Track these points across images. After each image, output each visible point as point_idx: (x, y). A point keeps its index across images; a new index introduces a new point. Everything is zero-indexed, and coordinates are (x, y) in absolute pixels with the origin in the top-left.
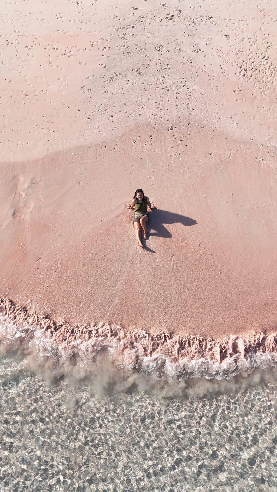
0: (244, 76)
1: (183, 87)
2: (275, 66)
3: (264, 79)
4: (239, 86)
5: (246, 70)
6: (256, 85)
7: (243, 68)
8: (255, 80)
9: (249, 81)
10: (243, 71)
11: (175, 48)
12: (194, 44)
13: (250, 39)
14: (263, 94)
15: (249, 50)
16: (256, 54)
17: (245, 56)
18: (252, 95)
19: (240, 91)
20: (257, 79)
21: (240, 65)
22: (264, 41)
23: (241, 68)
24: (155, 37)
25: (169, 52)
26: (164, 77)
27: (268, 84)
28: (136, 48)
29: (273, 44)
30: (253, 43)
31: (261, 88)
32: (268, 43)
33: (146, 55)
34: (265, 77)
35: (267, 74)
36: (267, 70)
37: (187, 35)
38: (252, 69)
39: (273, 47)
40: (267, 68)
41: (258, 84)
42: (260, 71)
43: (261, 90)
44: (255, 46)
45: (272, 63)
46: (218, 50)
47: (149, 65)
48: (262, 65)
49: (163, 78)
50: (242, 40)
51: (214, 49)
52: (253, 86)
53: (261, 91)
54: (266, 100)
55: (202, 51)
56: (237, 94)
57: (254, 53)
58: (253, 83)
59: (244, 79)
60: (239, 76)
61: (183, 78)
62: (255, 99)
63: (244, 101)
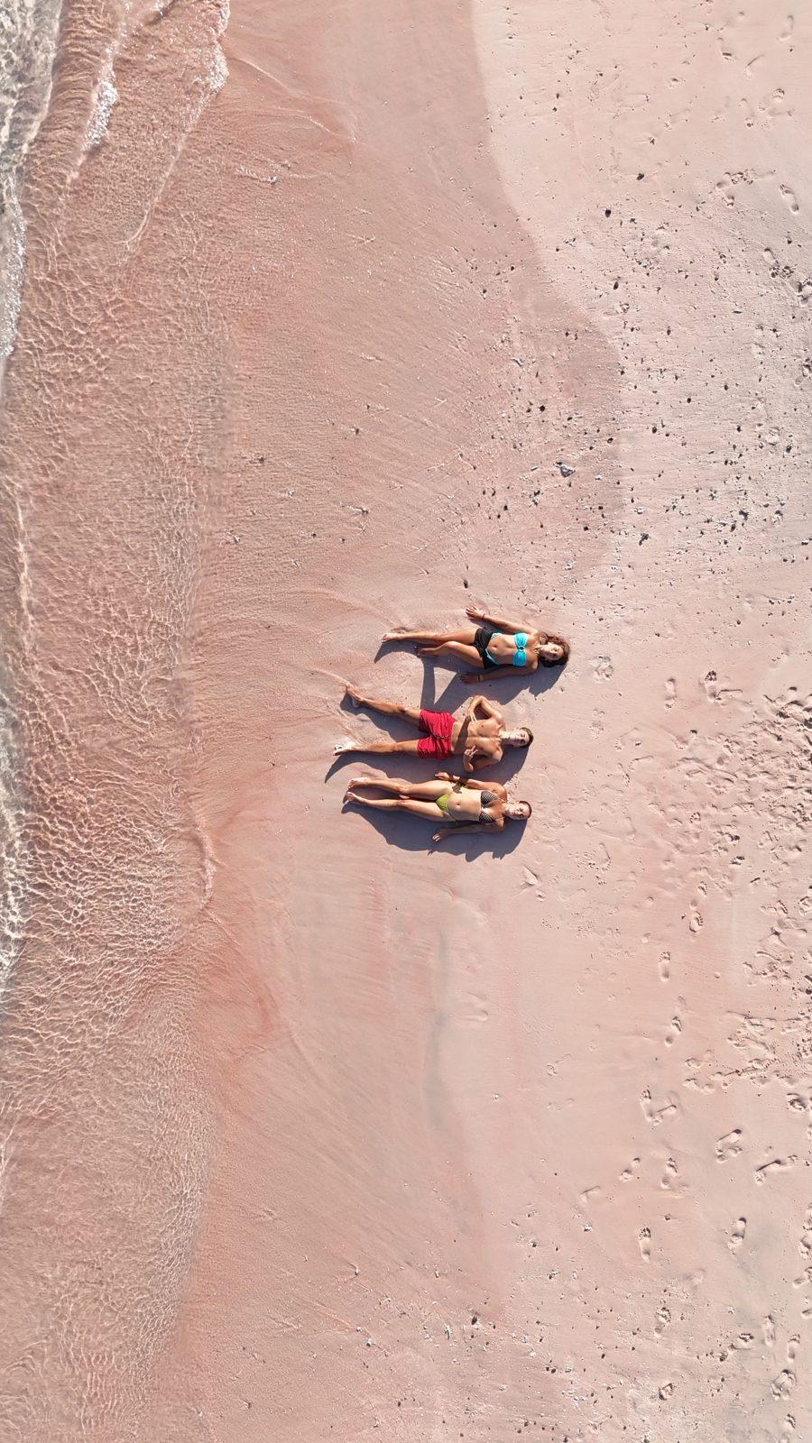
1: (741, 513)
3: (763, 778)
4: (737, 695)
6: (736, 747)
8: (759, 749)
9: (756, 728)
14: (694, 765)
18: (694, 732)
19: (714, 696)
20: (766, 757)
26: (788, 450)
27: (740, 788)
31: (720, 761)
34: (773, 784)
35: (789, 792)
41: (741, 756)
42: (805, 772)
43: (712, 761)
49: (783, 444)
52: (731, 739)
53: (709, 762)
54: (669, 771)
56: (701, 684)
58: (745, 740)
59: (764, 713)
60: (781, 698)
61: (782, 511)
62: (673, 737)
63: (670, 703)
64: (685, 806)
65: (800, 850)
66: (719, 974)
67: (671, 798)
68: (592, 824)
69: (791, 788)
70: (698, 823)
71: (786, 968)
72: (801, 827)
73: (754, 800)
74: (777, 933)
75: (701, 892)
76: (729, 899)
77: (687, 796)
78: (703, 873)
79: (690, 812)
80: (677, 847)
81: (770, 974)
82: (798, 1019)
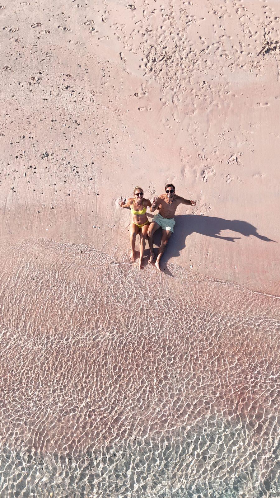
0: (151, 70)
2: (194, 52)
3: (178, 75)
4: (144, 85)
5: (154, 61)
6: (166, 85)
7: (151, 57)
8: (166, 76)
9: (157, 78)
10: (151, 61)
11: (59, 27)
12: (85, 20)
13: (163, 10)
14: (175, 99)
15: (161, 27)
16: (170, 34)
17: (154, 38)
18: (161, 99)
19: (145, 93)
20: (169, 74)
21: (146, 52)
22: (182, 12)
23: (148, 58)
24: (31, 10)
25: (49, 33)
26: (41, 73)
27: (183, 82)
28: (4, 29)
29: (195, 18)
30: (167, 17)
31: (173, 90)
32: (187, 16)
33: (17, 39)
34: (180, 71)
35: (183, 66)
36: (184, 59)
37: (77, 6)
38: (163, 58)
39: (194, 22)
40: (184, 57)
41: (169, 83)
42: (174, 61)
43: (173, 92)
44: (170, 21)
45: (190, 48)
46: (118, 29)
47: (20, 54)
48: (177, 52)
49: (39, 76)
50: (153, 12)
51: (112, 27)
52: (163, 86)
53: (173, 93)
54: (179, 108)
55: (95, 31)
56: (140, 98)
57: (167, 33)
58: (163, 81)
59: (151, 75)
60: (144, 70)
61: (67, 74)
62: (164, 107)
63: (149, 109)
64: (193, 101)
65: (206, 61)
66: (262, 85)
67: (190, 106)
68: (205, 135)
69: (181, 65)
70: (199, 96)
71: (255, 63)
72: (197, 61)
73: (187, 77)
74: (242, 66)
75: (228, 94)
76: (230, 84)
77: (188, 100)
78: (221, 93)
79: (195, 99)
80: (211, 103)
81: (259, 68)
82: (276, 58)
